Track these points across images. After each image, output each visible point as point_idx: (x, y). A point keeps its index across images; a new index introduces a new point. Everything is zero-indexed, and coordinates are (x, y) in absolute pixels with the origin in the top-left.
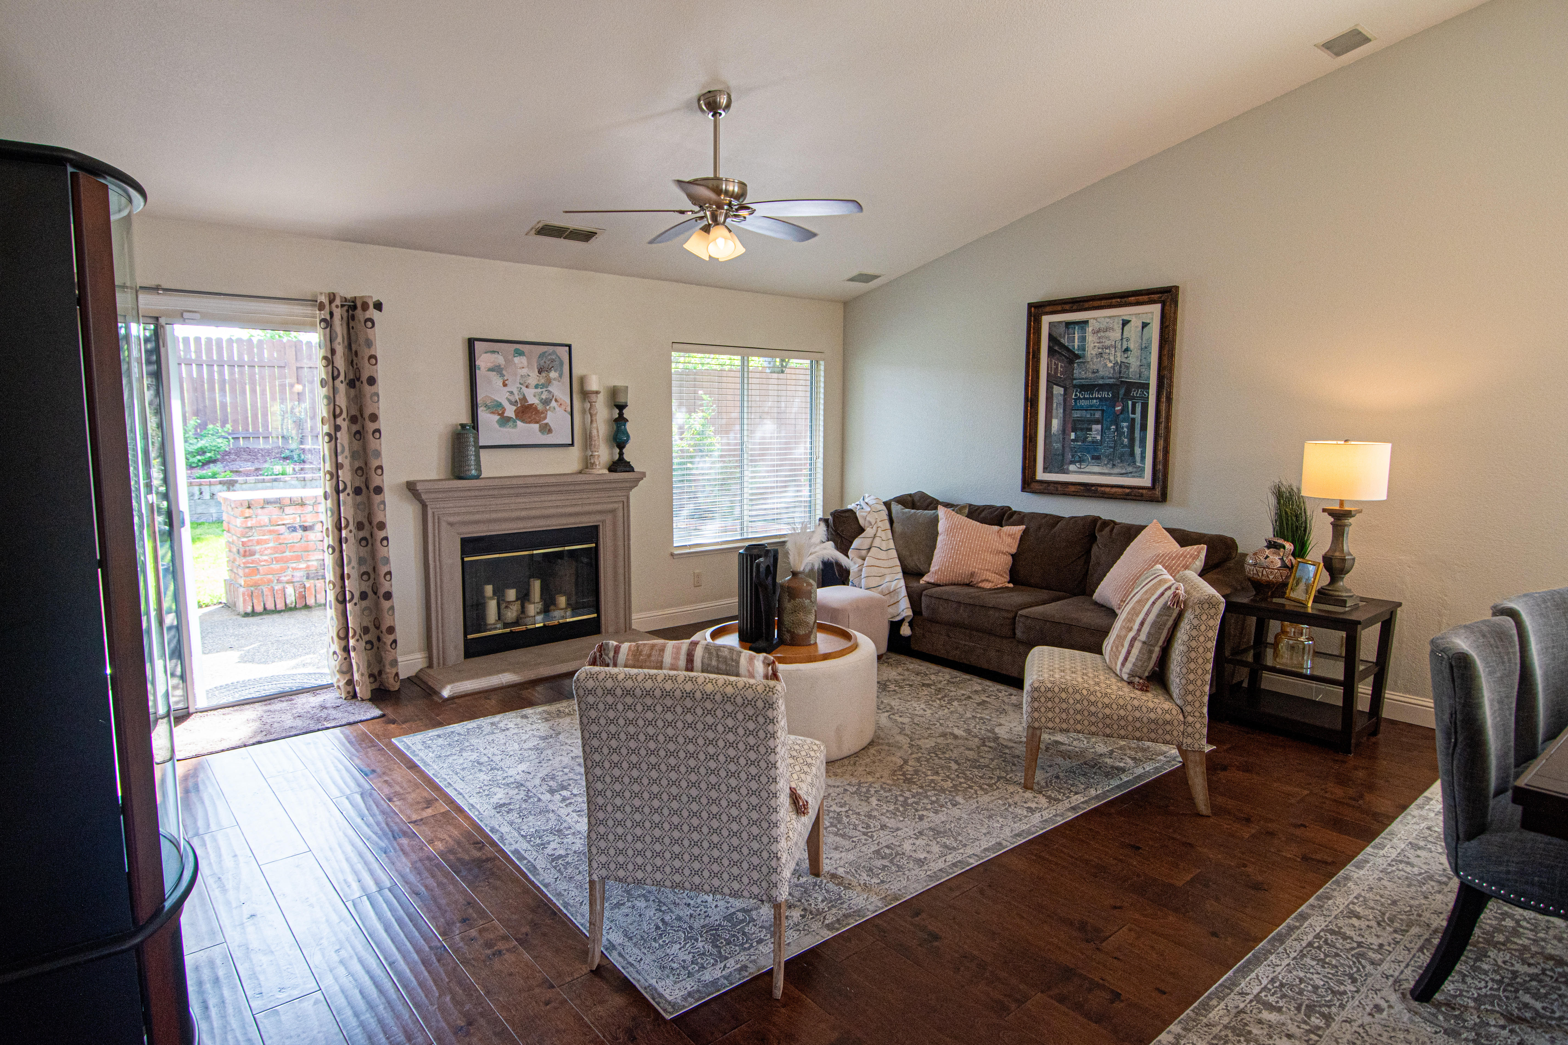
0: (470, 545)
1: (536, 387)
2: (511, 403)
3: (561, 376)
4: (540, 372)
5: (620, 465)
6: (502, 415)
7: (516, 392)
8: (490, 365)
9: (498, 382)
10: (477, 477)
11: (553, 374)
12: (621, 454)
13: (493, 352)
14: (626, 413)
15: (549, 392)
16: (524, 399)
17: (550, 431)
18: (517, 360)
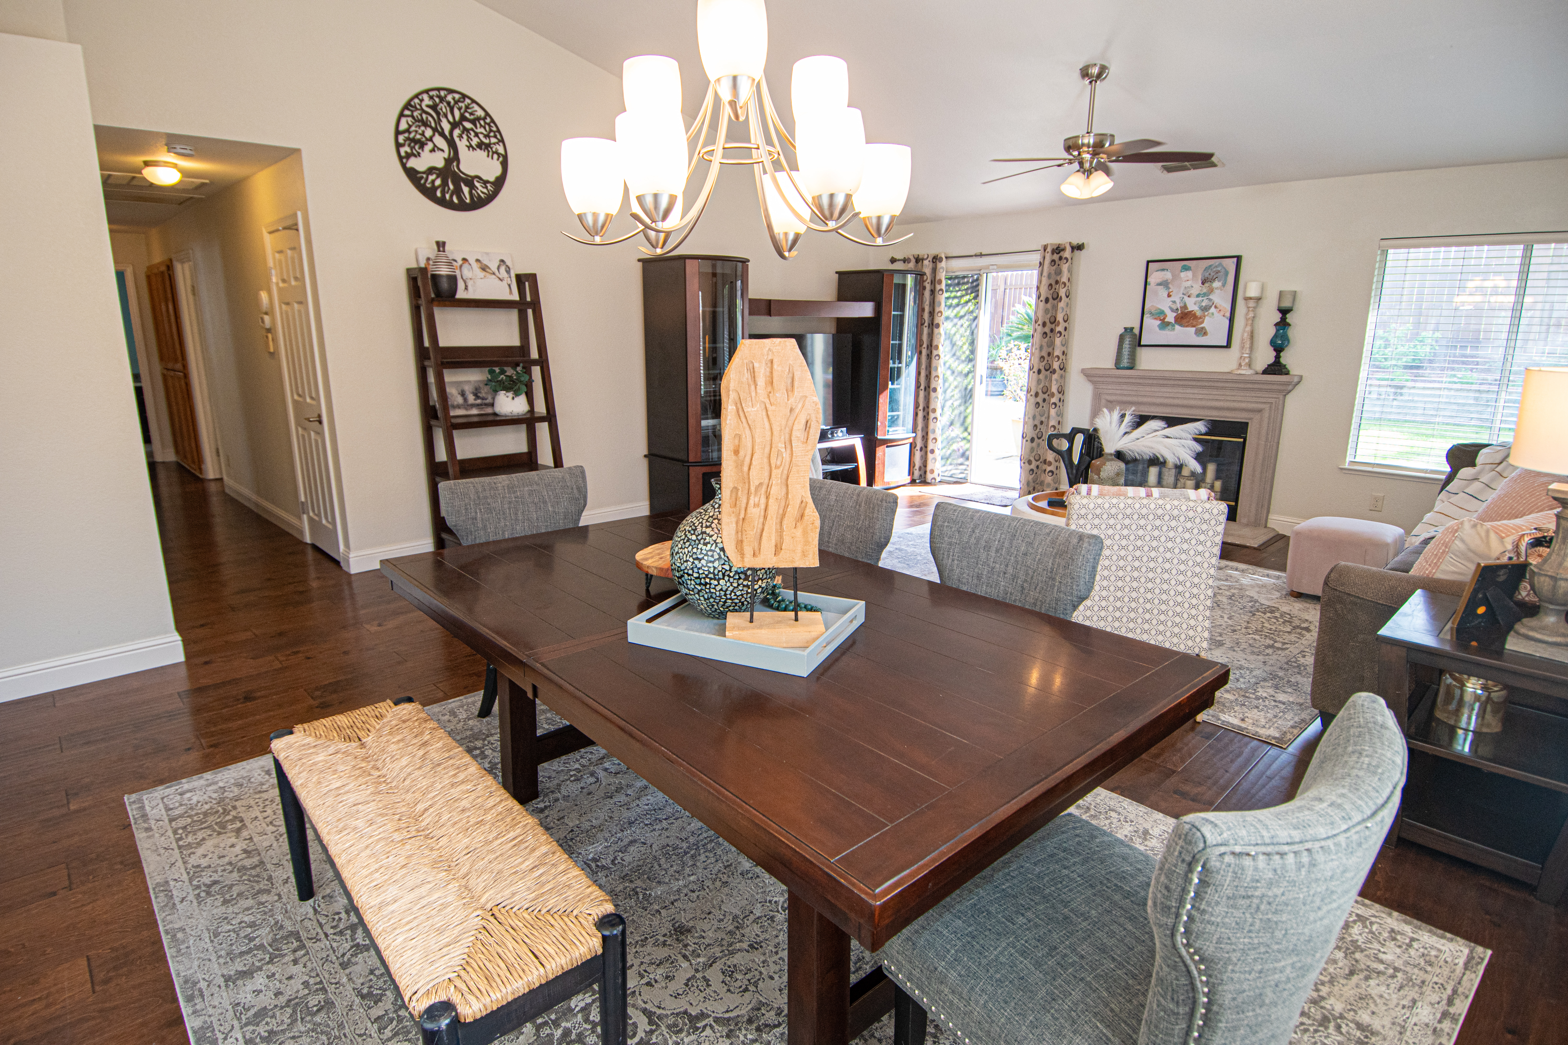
1: (1198, 296)
2: (1172, 310)
3: (1224, 285)
4: (1203, 283)
5: (1275, 368)
6: (1163, 320)
7: (1178, 301)
8: (1159, 281)
9: (1164, 294)
10: (1131, 368)
11: (1216, 284)
12: (1278, 357)
13: (1163, 270)
14: (1290, 317)
15: (1210, 300)
16: (1185, 307)
17: (1205, 334)
18: (1183, 274)
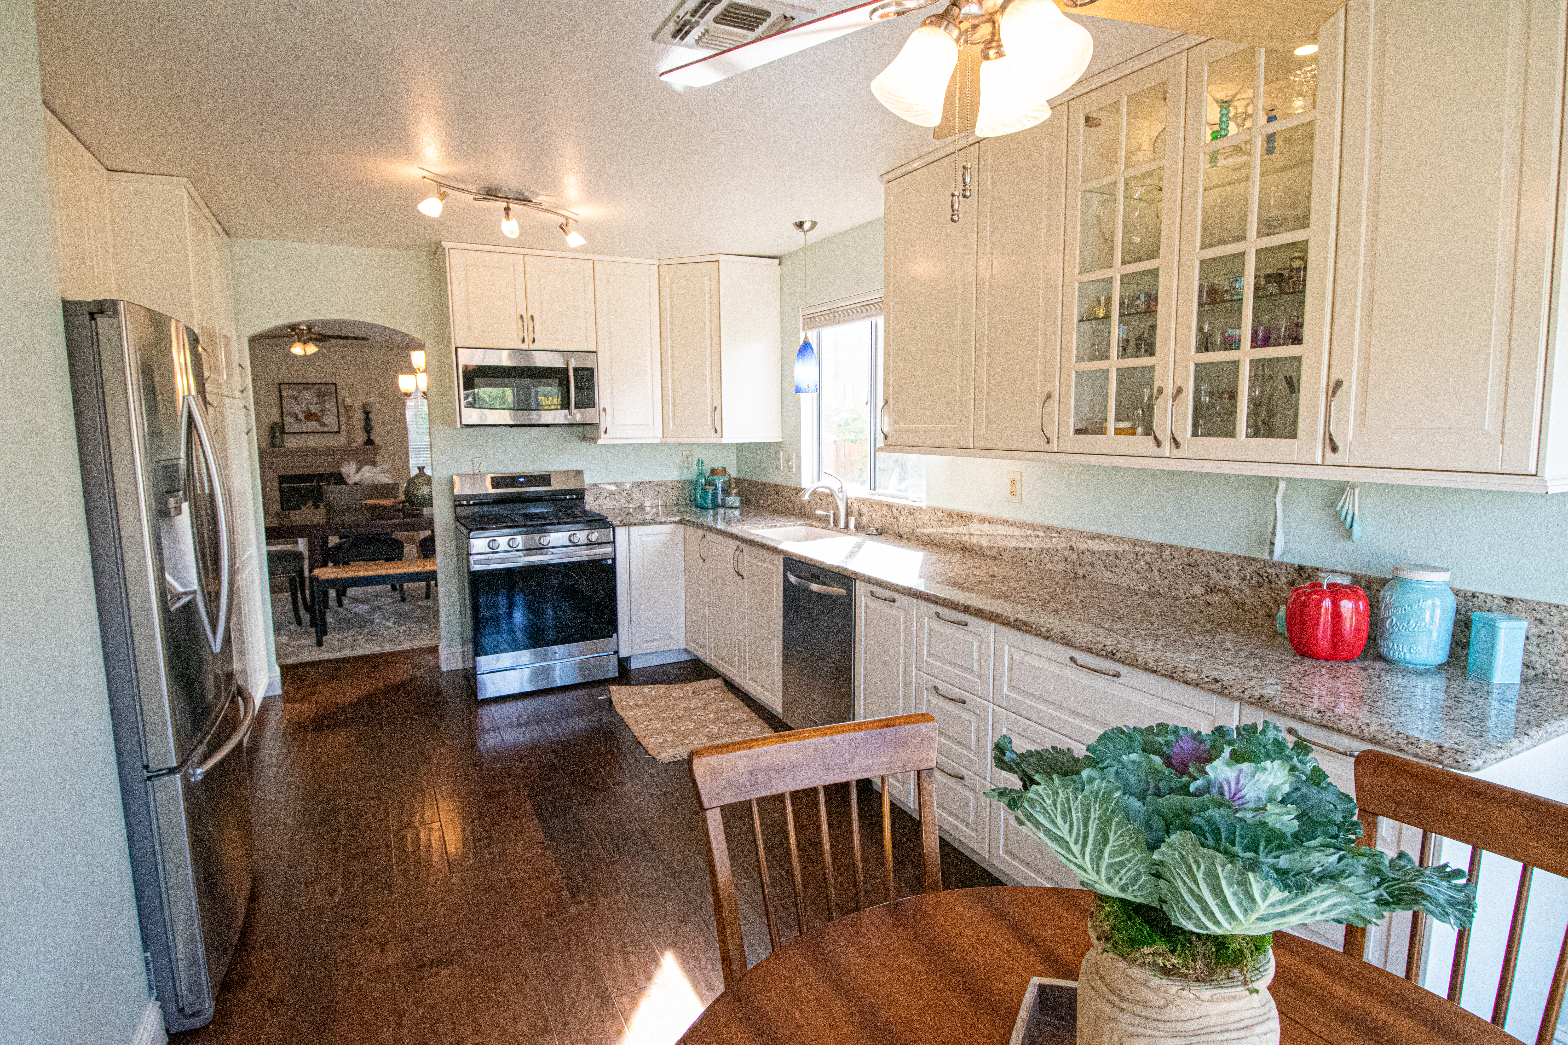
0: (283, 479)
1: (316, 404)
2: (302, 412)
3: (331, 399)
4: (318, 397)
5: (369, 442)
6: (296, 418)
7: (304, 407)
8: (289, 395)
9: (294, 403)
10: (281, 447)
11: (326, 398)
12: (369, 436)
13: (290, 389)
14: (371, 416)
15: (324, 406)
16: (309, 410)
17: (327, 425)
18: (304, 392)
